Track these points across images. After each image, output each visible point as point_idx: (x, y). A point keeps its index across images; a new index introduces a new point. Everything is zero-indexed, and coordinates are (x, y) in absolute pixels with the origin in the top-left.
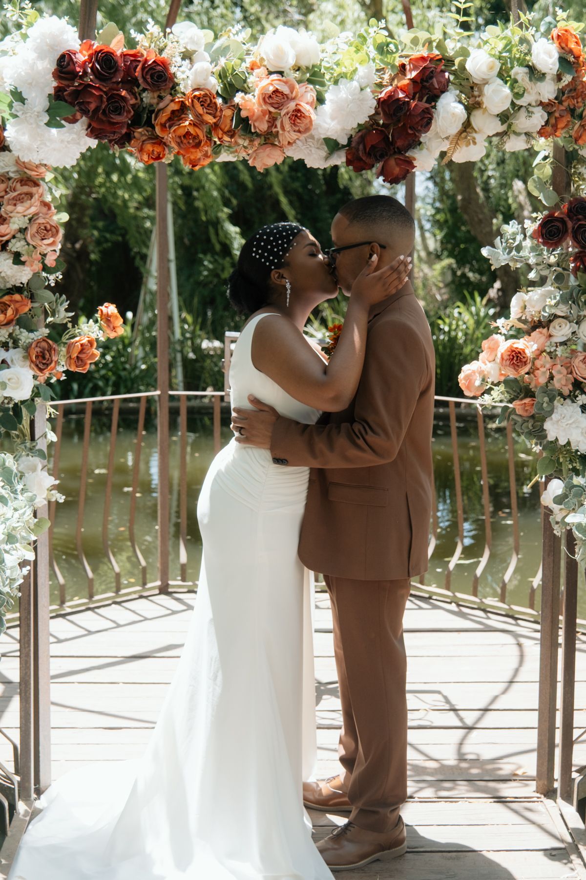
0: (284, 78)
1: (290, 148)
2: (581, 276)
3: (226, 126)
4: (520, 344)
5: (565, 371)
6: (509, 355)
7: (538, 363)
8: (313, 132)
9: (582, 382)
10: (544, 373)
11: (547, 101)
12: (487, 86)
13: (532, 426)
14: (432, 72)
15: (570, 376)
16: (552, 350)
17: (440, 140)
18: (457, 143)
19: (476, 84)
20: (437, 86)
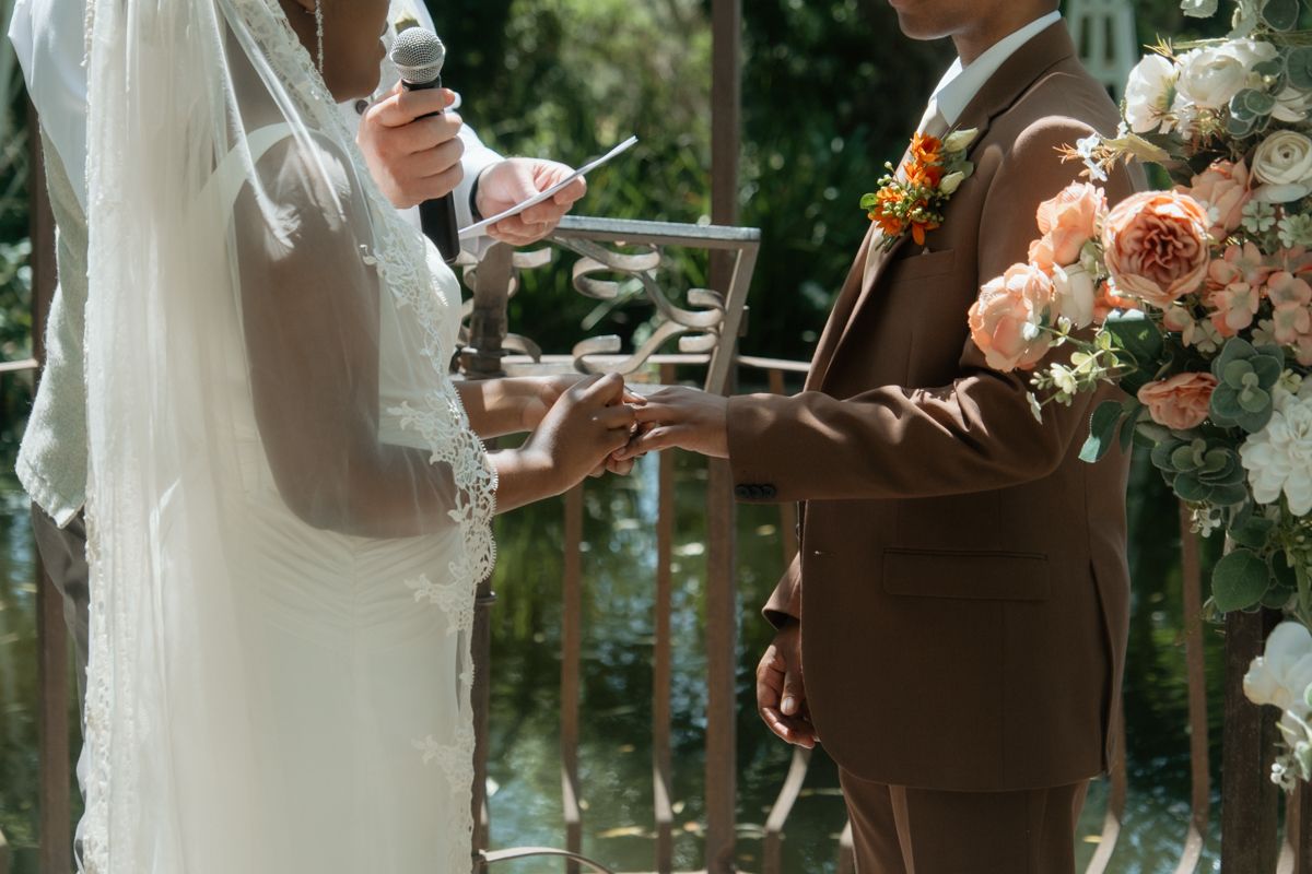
4: (1174, 204)
5: (1305, 293)
6: (1140, 241)
10: (1243, 298)
13: (1203, 455)
16: (1264, 227)
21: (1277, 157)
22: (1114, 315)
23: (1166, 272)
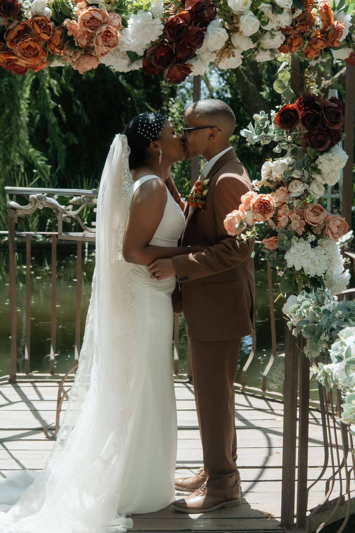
0: (98, 9)
1: (103, 58)
2: (310, 151)
3: (57, 42)
4: (267, 197)
5: (299, 218)
6: (259, 205)
7: (280, 212)
8: (119, 47)
9: (312, 226)
10: (285, 219)
11: (285, 27)
12: (242, 16)
13: (277, 256)
14: (203, 6)
15: (303, 221)
16: (290, 203)
17: (210, 53)
18: (221, 56)
19: (235, 15)
20: (207, 16)
21: (294, 186)
22: (257, 222)
23: (265, 213)
